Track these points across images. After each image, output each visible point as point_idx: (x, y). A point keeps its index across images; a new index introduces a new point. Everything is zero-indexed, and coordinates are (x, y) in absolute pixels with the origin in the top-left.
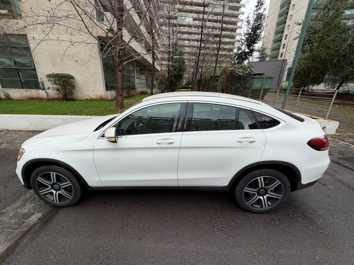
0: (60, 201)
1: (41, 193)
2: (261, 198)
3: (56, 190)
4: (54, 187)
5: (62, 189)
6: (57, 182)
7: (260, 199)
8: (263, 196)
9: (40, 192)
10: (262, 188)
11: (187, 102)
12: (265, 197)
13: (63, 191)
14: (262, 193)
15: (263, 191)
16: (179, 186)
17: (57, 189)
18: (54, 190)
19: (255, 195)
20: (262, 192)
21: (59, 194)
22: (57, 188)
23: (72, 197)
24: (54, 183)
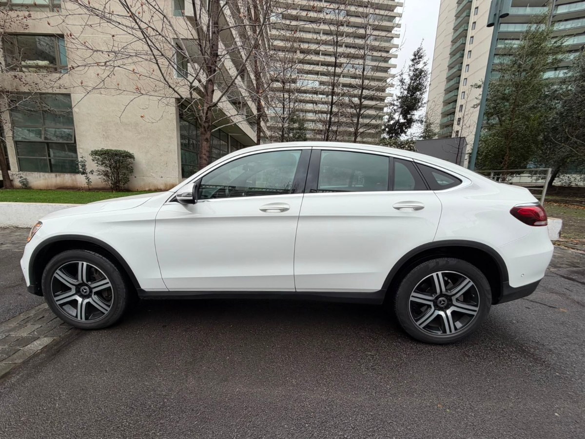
0: (87, 318)
1: (57, 301)
2: (442, 313)
3: (84, 297)
4: (81, 290)
5: (94, 295)
6: (87, 281)
7: (439, 316)
8: (444, 309)
9: (56, 299)
10: (442, 295)
11: (311, 148)
12: (449, 312)
13: (95, 297)
14: (443, 304)
15: (444, 301)
16: (297, 290)
17: (85, 294)
18: (81, 296)
19: (431, 307)
20: (442, 302)
21: (88, 303)
22: (86, 292)
23: (109, 309)
24: (81, 282)
